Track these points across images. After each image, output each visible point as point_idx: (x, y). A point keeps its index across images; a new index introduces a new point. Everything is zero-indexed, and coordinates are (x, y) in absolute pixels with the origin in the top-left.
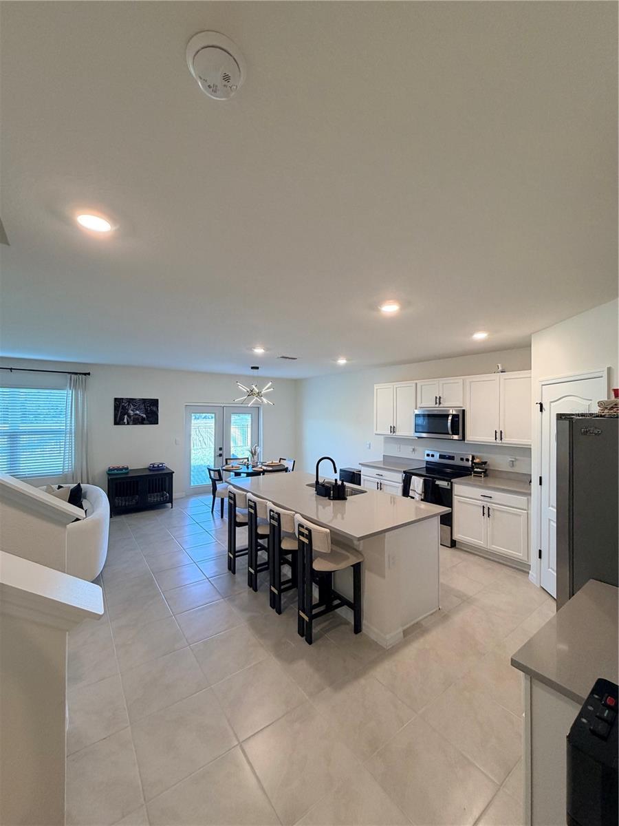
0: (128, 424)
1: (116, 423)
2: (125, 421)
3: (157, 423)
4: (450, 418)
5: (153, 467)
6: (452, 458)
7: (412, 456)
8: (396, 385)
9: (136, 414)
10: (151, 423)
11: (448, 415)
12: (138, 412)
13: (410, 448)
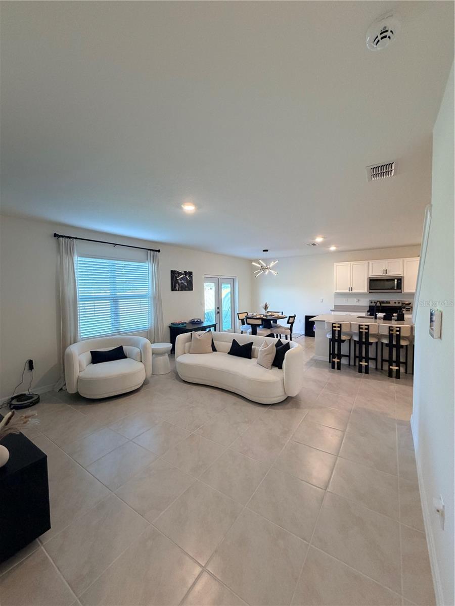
0: (178, 290)
1: (172, 290)
2: (177, 288)
3: (192, 290)
4: (396, 281)
5: (194, 321)
6: (389, 303)
7: (358, 304)
8: (352, 263)
9: (182, 283)
10: (189, 290)
11: (394, 280)
12: (183, 281)
13: (355, 300)
